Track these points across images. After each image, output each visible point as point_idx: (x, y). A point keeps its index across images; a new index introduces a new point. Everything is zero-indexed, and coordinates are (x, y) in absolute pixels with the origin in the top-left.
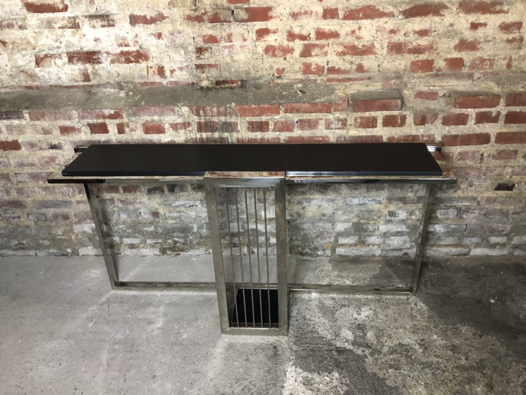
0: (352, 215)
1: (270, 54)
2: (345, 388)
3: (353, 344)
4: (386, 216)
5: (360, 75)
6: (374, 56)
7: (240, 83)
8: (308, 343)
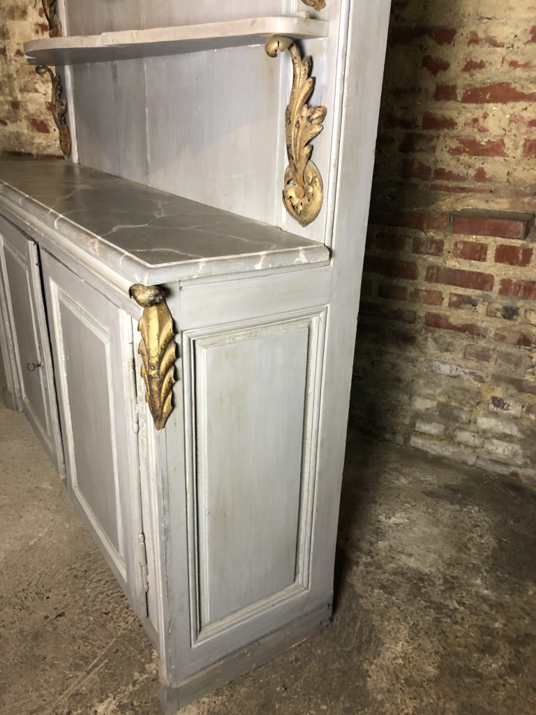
0: (439, 391)
4: (488, 404)
5: (479, 185)
6: (502, 159)
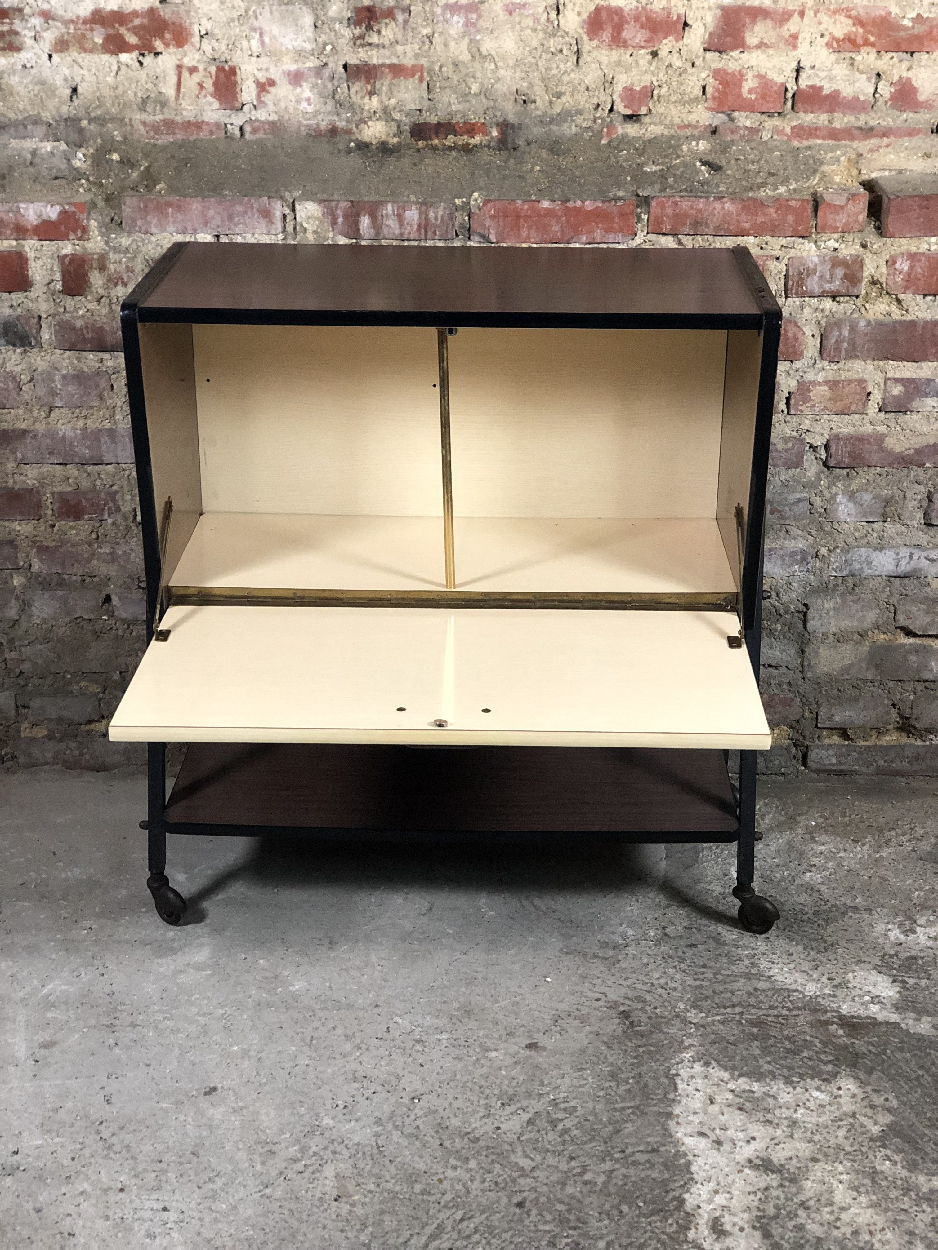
1: (606, 35)
2: (885, 1119)
3: (897, 1009)
5: (904, 118)
7: (495, 133)
8: (740, 1004)
